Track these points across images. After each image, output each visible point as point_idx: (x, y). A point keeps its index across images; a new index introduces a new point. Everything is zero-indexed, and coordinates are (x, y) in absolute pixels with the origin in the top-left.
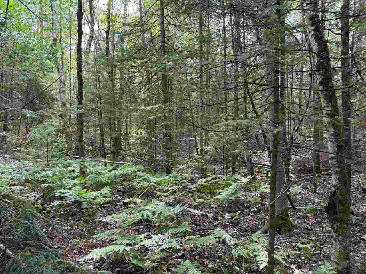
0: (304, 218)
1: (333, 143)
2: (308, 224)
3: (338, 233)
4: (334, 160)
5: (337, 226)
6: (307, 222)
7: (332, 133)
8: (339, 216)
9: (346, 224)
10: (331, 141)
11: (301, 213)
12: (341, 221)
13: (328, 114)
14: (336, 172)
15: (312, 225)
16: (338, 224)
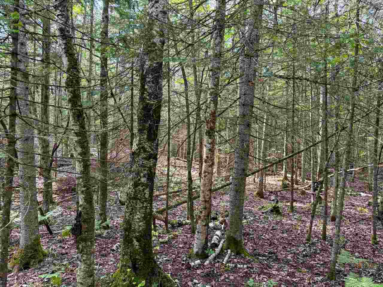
0: (61, 242)
1: (80, 162)
2: (64, 248)
3: (83, 253)
4: (81, 180)
5: (82, 246)
6: (64, 246)
7: (79, 152)
8: (84, 235)
9: (90, 242)
10: (78, 161)
11: (59, 237)
12: (85, 240)
13: (76, 133)
14: (82, 192)
15: (68, 248)
16: (83, 244)
